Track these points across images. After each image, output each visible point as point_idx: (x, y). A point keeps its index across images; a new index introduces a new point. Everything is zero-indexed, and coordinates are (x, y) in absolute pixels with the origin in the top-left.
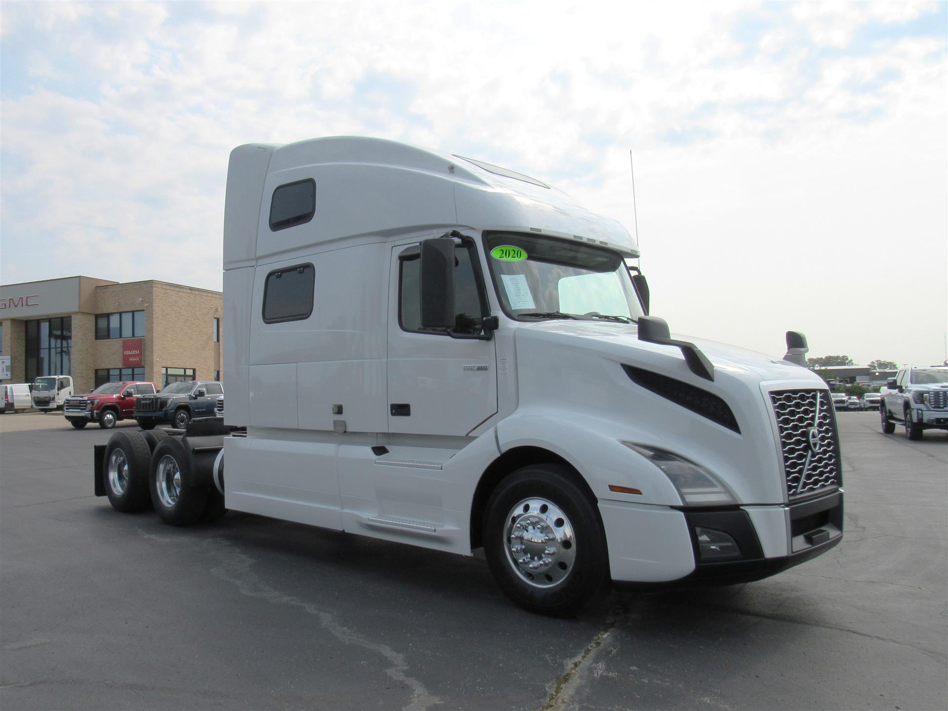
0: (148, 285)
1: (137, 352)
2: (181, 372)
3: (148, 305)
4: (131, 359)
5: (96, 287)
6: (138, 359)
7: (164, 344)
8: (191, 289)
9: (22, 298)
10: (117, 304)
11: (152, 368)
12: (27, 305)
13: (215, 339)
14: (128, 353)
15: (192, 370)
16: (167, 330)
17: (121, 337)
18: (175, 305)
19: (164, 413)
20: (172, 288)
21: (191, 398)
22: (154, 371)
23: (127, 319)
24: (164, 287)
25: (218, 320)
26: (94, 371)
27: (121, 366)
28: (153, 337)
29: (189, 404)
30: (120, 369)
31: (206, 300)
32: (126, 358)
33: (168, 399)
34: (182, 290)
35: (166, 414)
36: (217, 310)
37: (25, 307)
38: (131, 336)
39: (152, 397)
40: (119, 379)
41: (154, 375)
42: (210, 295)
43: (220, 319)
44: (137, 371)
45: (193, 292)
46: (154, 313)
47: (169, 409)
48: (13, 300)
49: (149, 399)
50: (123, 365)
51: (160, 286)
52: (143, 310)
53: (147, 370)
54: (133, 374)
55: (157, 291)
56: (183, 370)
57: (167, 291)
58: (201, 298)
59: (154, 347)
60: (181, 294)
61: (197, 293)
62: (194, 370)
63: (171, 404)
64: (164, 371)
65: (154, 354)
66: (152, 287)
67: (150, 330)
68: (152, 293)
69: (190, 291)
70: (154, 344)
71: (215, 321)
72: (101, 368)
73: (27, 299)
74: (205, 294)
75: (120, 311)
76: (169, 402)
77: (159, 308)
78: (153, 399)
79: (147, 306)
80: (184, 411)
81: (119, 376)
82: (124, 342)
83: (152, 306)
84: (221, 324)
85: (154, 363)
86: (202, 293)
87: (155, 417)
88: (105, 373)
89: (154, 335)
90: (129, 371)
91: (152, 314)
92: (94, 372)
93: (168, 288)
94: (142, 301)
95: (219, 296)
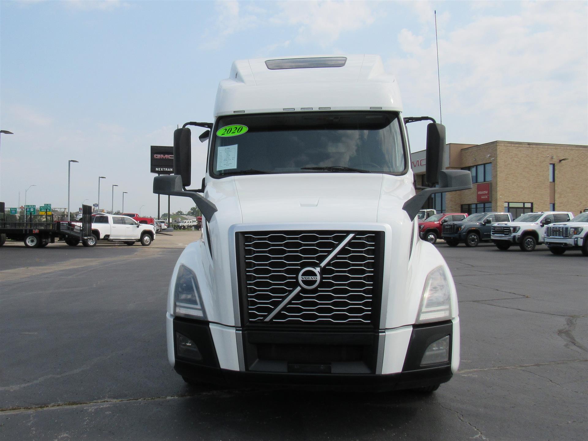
0: (494, 144)
1: (486, 192)
2: (521, 205)
3: (493, 158)
4: (483, 197)
5: (462, 149)
6: (487, 197)
7: (506, 186)
8: (529, 144)
9: (418, 161)
10: (474, 160)
11: (496, 203)
12: (421, 165)
13: (551, 180)
14: (480, 193)
15: (530, 204)
16: (508, 175)
17: (477, 182)
18: (515, 157)
19: (458, 235)
20: (513, 145)
21: (482, 224)
22: (498, 205)
23: (481, 169)
24: (506, 145)
25: (554, 165)
26: (460, 205)
27: (476, 202)
28: (497, 181)
29: (479, 229)
30: (476, 204)
31: (543, 151)
32: (479, 196)
33: (462, 225)
34: (521, 146)
35: (460, 235)
36: (552, 158)
37: (420, 166)
38: (483, 181)
39: (452, 224)
40: (483, 211)
41: (498, 208)
42: (546, 147)
43: (555, 164)
44: (487, 205)
45: (531, 146)
46: (498, 164)
47: (463, 232)
48: (413, 163)
49: (450, 225)
50: (477, 201)
51: (503, 145)
52: (491, 163)
53: (493, 204)
54: (484, 208)
55: (500, 148)
56: (522, 204)
57: (508, 147)
58: (538, 149)
59: (498, 188)
60: (520, 148)
61: (534, 146)
62: (532, 204)
63: (464, 229)
64: (506, 205)
65: (498, 193)
66: (497, 146)
67: (495, 176)
68: (496, 150)
69: (528, 146)
70: (498, 186)
71: (551, 167)
72: (464, 204)
73: (421, 161)
74: (541, 147)
75: (476, 164)
76: (463, 227)
77: (501, 160)
78: (451, 225)
79: (493, 160)
80: (474, 234)
81: (483, 209)
82: (478, 185)
83: (497, 159)
84: (556, 168)
85: (498, 199)
86: (539, 146)
87: (453, 237)
88: (467, 207)
89: (498, 179)
90: (482, 205)
91: (497, 165)
92: (460, 207)
93: (509, 145)
94: (490, 156)
95: (554, 147)
